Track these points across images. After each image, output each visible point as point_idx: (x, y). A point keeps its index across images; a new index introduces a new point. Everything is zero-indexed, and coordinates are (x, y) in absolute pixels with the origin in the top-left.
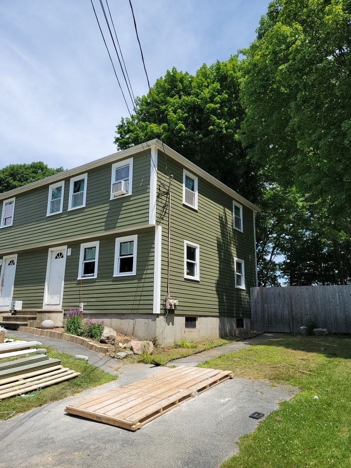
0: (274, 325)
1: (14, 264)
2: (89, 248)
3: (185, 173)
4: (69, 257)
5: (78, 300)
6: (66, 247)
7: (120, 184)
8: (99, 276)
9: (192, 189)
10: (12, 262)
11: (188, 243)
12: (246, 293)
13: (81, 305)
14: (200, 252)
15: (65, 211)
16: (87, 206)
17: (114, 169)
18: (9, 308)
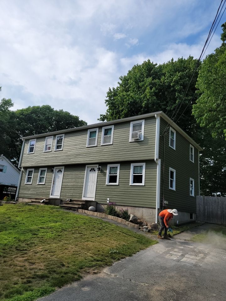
0: (211, 219)
1: (61, 172)
2: (112, 168)
3: (171, 129)
4: (100, 171)
5: (105, 196)
6: (97, 165)
7: (137, 134)
8: (120, 184)
9: (173, 138)
10: (60, 171)
11: (171, 169)
12: (194, 198)
13: (108, 199)
14: (176, 174)
15: (100, 145)
16: (113, 144)
17: (131, 124)
18: (59, 197)
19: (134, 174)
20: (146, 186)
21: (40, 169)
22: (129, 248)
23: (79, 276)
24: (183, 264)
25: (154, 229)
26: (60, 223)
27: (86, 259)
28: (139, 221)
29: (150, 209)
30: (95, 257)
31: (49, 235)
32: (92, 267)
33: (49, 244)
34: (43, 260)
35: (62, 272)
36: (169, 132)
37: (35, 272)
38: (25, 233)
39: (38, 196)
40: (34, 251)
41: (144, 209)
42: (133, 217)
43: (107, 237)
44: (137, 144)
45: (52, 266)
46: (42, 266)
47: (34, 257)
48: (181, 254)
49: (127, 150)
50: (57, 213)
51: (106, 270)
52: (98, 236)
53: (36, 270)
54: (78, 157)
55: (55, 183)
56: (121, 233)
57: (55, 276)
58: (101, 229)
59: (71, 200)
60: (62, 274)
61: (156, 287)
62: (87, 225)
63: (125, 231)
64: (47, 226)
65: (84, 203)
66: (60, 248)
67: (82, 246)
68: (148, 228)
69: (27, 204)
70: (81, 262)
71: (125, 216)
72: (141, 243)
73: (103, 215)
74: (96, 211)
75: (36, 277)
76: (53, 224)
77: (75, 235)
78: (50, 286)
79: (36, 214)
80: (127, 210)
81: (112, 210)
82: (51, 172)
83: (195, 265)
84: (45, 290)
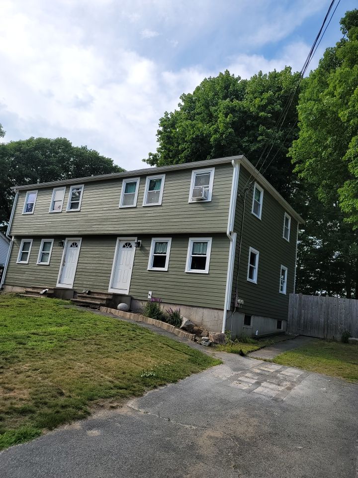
0: (309, 329)
1: (77, 246)
2: (160, 243)
3: (256, 185)
4: (138, 248)
5: (146, 288)
6: (136, 238)
7: (201, 190)
8: (170, 269)
9: (259, 200)
10: (75, 245)
11: (251, 249)
12: (286, 297)
13: (150, 293)
14: (259, 258)
15: (140, 206)
16: (163, 205)
17: (194, 174)
18: (71, 287)
19: (193, 254)
20: (212, 275)
21: (43, 240)
22: (173, 371)
23: (85, 412)
24: (257, 396)
25: (218, 342)
26: (67, 328)
27: (101, 386)
28: (195, 328)
29: (215, 311)
30: (117, 382)
31: (46, 344)
32: (110, 397)
33: (43, 359)
34: (28, 385)
35: (58, 405)
36: (252, 191)
37: (11, 404)
38: (5, 340)
39: (37, 284)
40: (16, 370)
41: (206, 311)
42: (186, 322)
43: (141, 352)
44: (200, 208)
45: (43, 395)
46: (25, 394)
47: (14, 380)
48: (256, 381)
49: (185, 216)
50: (64, 312)
51: (132, 403)
52: (126, 350)
53: (14, 401)
54: (105, 223)
55: (65, 264)
56: (164, 346)
57: (46, 410)
58: (134, 339)
59: (89, 292)
60: (58, 409)
61: (209, 432)
62: (110, 332)
63: (171, 343)
64: (44, 330)
65: (110, 297)
66: (61, 367)
67: (98, 365)
68: (209, 340)
69: (18, 295)
70: (91, 390)
71: (175, 320)
72: (194, 362)
73: (140, 318)
74: (130, 311)
75: (12, 411)
76: (54, 329)
77: (88, 347)
78: (34, 427)
79: (30, 312)
80: (178, 310)
81: (154, 310)
82: (61, 246)
83: (275, 400)
84: (25, 433)
